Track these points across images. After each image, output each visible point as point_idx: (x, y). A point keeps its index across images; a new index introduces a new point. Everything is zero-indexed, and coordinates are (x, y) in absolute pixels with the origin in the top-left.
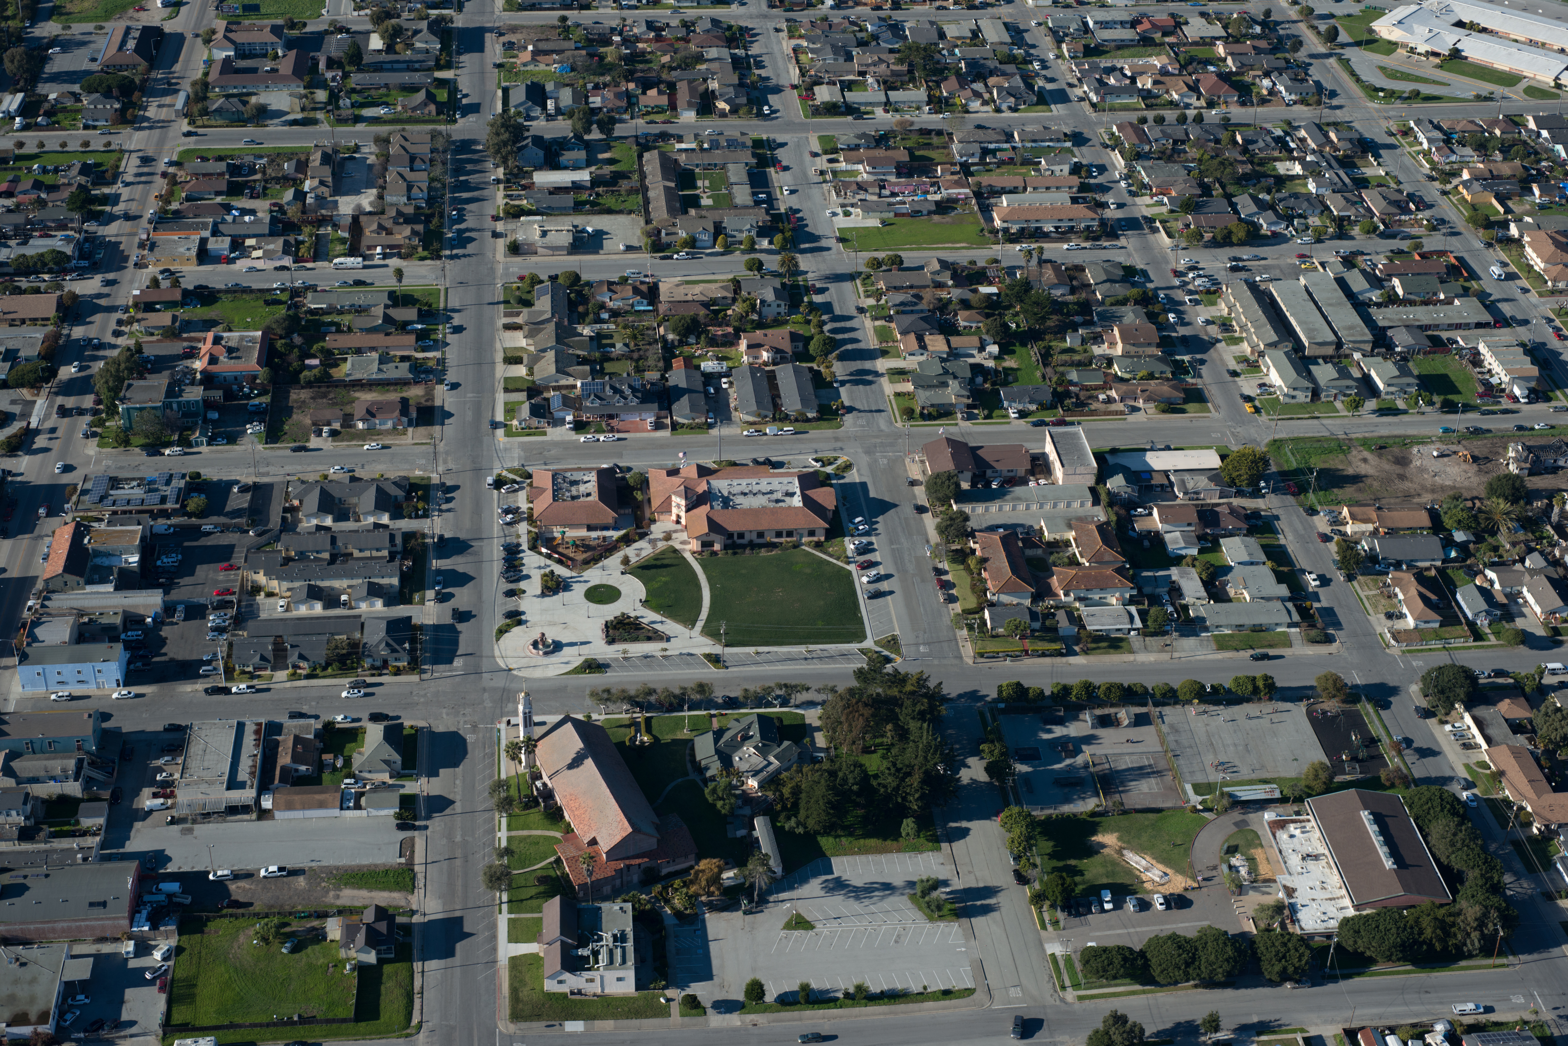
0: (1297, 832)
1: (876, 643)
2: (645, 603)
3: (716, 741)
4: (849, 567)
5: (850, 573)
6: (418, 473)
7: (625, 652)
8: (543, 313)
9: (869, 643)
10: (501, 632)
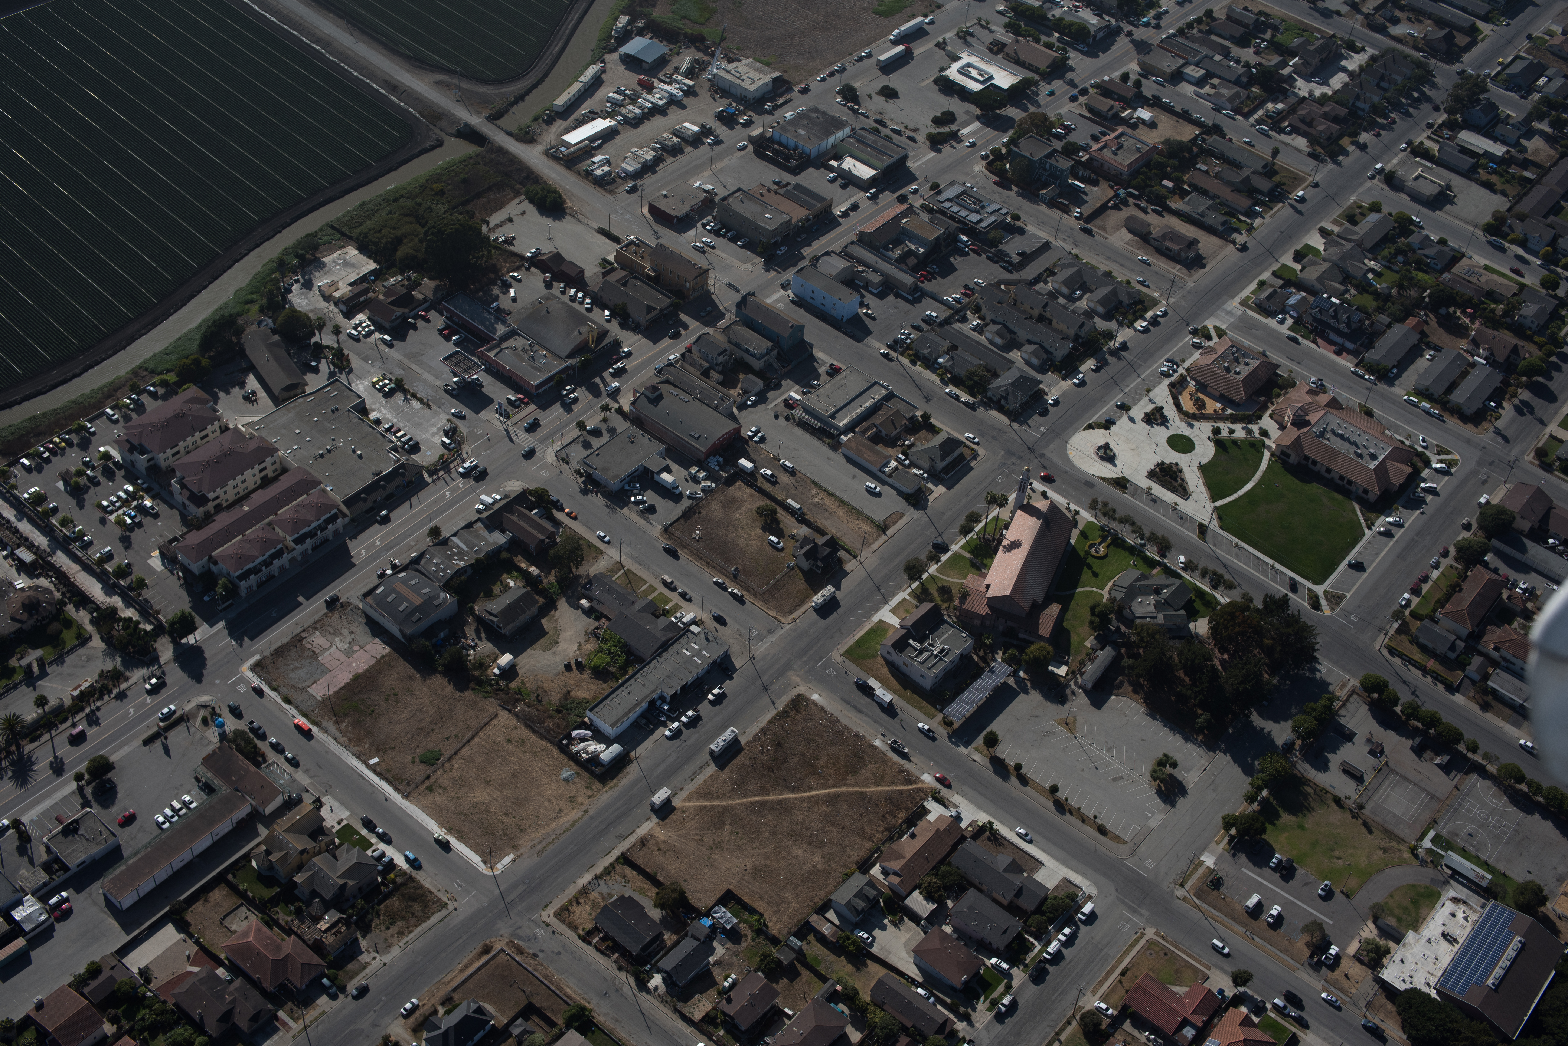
0: (1460, 915)
1: (1325, 592)
2: (1201, 467)
3: (1138, 580)
4: (1366, 531)
5: (1364, 534)
6: (1156, 295)
7: (1150, 488)
8: (1356, 233)
9: (1319, 590)
10: (1090, 427)
